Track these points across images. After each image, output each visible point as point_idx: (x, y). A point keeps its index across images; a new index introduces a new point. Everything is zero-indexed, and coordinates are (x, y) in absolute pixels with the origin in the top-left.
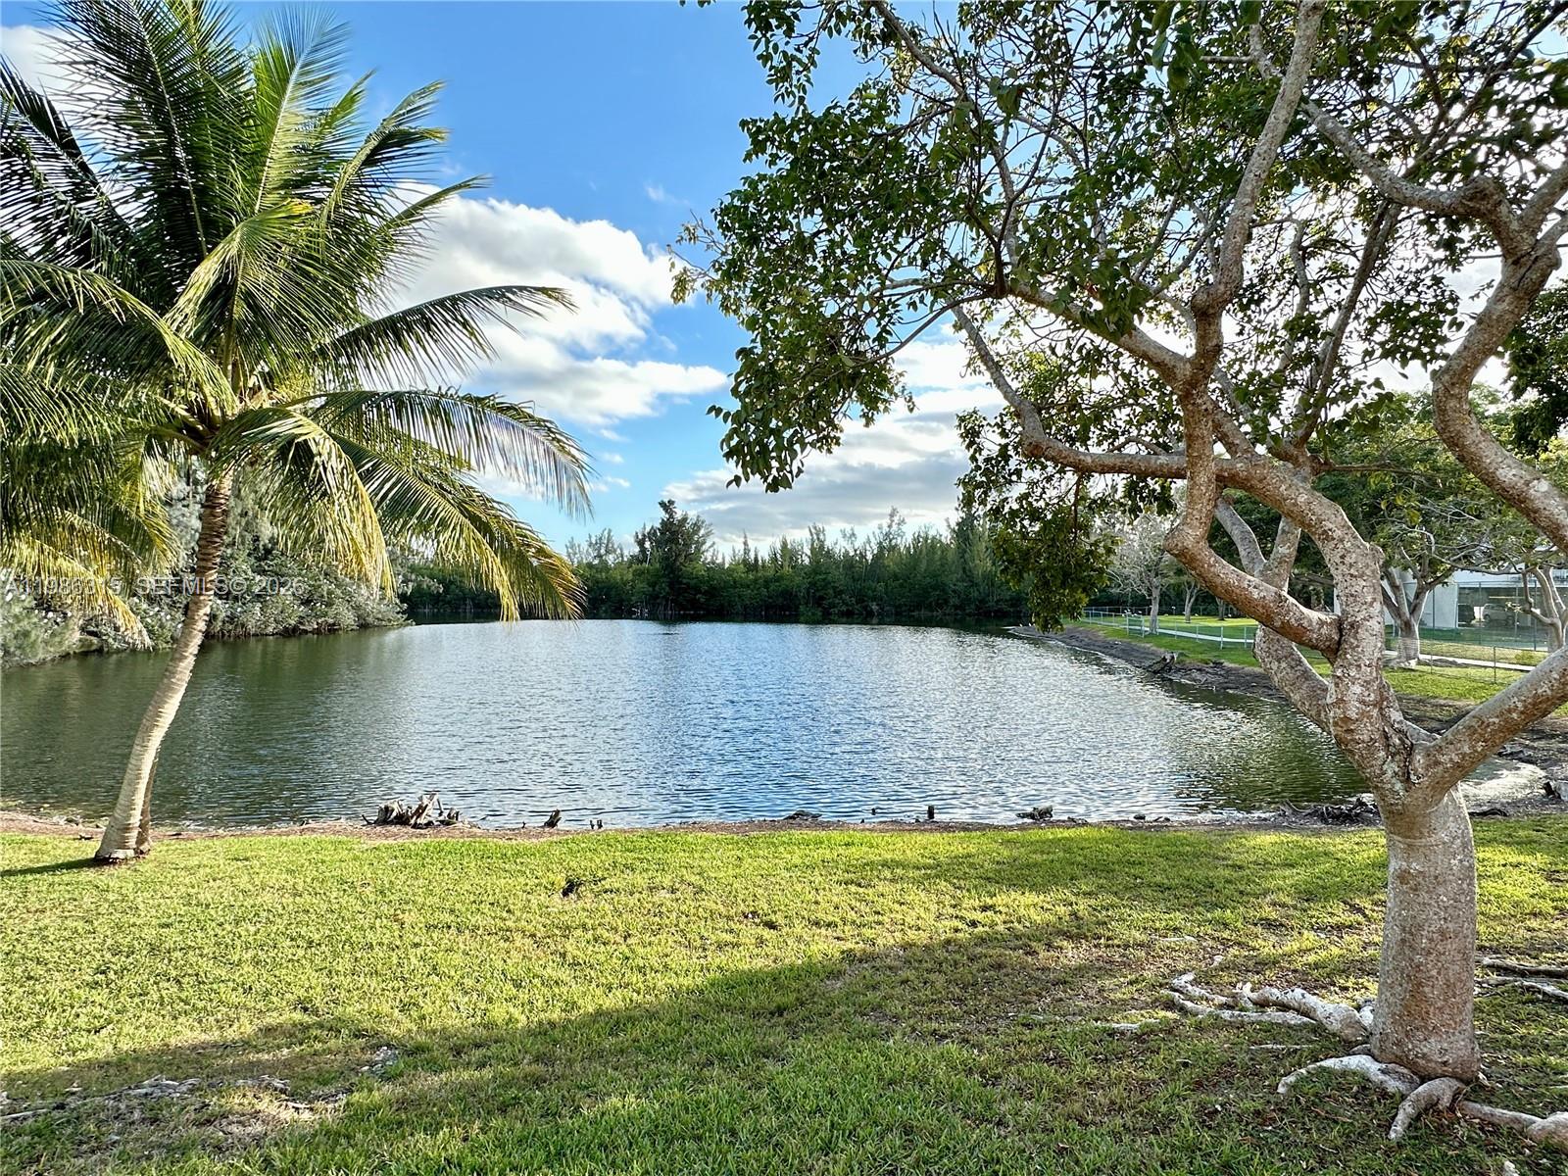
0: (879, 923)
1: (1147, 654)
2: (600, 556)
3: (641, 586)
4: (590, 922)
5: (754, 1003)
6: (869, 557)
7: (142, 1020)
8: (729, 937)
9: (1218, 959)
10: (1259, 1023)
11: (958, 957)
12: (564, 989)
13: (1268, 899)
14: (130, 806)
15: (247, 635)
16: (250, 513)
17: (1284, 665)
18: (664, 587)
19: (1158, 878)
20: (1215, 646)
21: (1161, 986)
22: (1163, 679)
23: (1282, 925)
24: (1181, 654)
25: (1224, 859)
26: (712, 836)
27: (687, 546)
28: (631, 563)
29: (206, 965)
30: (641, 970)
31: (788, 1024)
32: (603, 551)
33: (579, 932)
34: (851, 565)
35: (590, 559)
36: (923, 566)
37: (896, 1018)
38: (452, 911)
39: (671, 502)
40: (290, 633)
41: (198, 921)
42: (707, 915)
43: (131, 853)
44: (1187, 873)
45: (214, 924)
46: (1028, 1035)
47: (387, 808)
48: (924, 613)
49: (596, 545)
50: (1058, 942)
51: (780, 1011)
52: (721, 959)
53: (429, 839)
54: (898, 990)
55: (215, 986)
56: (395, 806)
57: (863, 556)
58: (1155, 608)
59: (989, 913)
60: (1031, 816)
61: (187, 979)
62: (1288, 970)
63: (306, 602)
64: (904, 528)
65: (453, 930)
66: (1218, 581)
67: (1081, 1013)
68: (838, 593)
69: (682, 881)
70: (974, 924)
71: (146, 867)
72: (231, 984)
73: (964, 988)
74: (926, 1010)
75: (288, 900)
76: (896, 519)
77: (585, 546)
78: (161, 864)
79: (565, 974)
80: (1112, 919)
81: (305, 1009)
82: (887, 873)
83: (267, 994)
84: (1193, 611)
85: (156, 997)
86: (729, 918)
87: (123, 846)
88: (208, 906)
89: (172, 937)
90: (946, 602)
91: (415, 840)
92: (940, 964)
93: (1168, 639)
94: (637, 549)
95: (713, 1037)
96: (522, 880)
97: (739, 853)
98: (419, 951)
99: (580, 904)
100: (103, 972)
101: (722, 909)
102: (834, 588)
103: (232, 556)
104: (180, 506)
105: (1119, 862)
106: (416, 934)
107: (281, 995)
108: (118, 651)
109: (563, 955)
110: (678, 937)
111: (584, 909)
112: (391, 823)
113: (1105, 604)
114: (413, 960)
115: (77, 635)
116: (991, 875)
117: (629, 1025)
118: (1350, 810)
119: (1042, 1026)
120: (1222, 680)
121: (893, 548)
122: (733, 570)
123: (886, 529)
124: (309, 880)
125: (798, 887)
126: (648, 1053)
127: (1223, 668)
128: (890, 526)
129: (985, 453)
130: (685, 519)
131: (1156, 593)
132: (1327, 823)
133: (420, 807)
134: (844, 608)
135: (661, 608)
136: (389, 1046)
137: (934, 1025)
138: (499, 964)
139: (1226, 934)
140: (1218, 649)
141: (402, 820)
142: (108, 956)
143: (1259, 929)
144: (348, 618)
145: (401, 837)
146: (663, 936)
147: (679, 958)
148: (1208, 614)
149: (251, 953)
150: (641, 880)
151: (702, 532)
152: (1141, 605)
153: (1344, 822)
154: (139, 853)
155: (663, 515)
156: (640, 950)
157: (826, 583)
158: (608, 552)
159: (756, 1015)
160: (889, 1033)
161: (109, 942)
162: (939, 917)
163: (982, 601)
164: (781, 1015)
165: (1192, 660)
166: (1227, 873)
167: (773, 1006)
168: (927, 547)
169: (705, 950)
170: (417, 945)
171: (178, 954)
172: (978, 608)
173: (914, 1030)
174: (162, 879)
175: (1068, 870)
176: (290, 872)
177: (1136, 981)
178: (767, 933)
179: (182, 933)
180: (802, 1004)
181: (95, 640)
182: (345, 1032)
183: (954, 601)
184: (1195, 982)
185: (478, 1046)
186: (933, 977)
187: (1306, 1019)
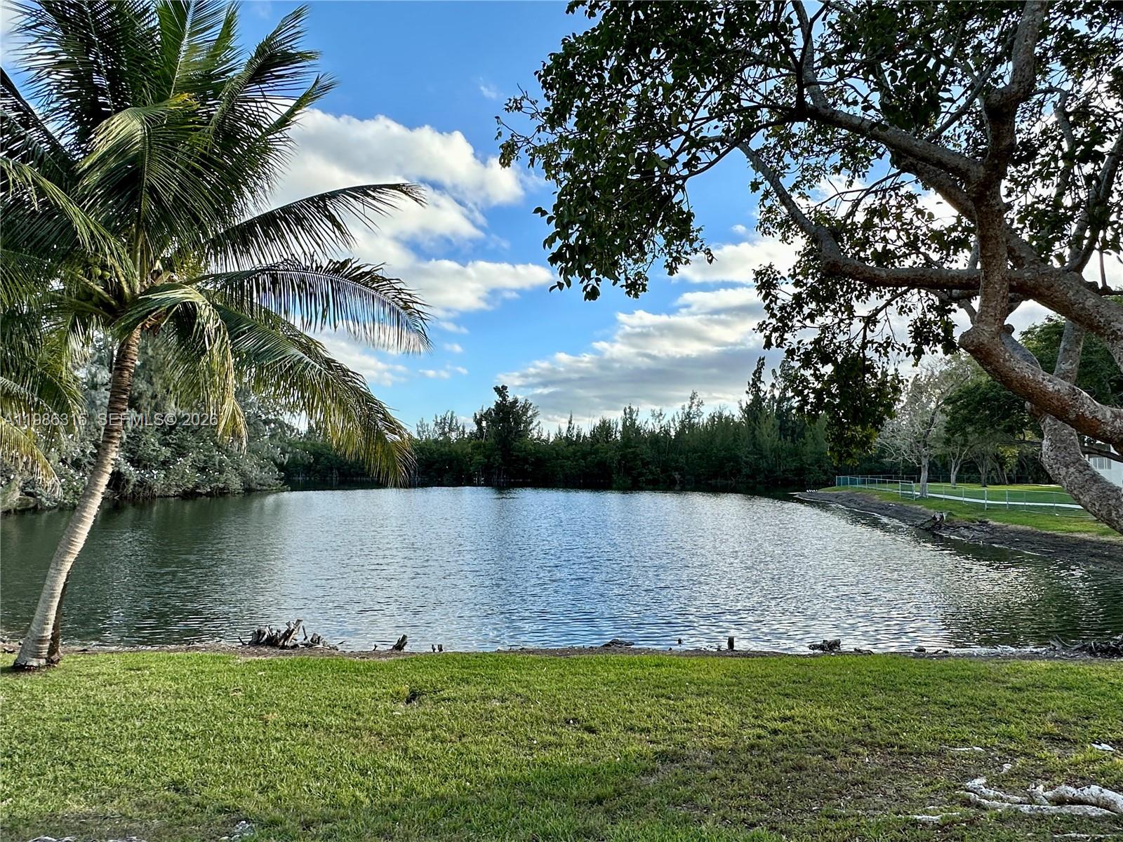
0: (690, 730)
1: (917, 514)
2: (444, 434)
3: (478, 458)
4: (429, 724)
5: (575, 793)
6: (673, 433)
7: (36, 795)
8: (552, 738)
9: (1007, 767)
10: (1060, 815)
11: (761, 759)
12: (405, 778)
13: (1049, 716)
14: (44, 621)
15: (154, 497)
16: (159, 396)
17: (1072, 470)
18: (498, 458)
19: (944, 697)
20: (980, 507)
21: (955, 787)
22: (934, 535)
23: (1065, 739)
24: (950, 514)
25: (1003, 682)
26: (538, 657)
27: (518, 424)
28: (470, 439)
29: (96, 751)
30: (474, 764)
31: (607, 811)
32: (447, 430)
33: (420, 732)
34: (658, 441)
35: (436, 436)
36: (718, 440)
37: (708, 809)
38: (310, 713)
39: (504, 388)
40: (189, 495)
41: (93, 717)
42: (533, 719)
43: (43, 662)
44: (970, 693)
45: (106, 719)
46: (833, 825)
47: (259, 631)
48: (720, 481)
49: (441, 424)
50: (854, 748)
51: (599, 800)
52: (547, 755)
53: (294, 657)
54: (708, 786)
55: (102, 769)
56: (267, 630)
57: (667, 432)
58: (924, 475)
59: (788, 723)
60: (821, 647)
61: (78, 764)
62: (1076, 777)
63: (202, 470)
64: (702, 409)
65: (310, 728)
66: (1013, 375)
67: (881, 808)
68: (645, 464)
69: (511, 693)
70: (775, 732)
71: (54, 674)
72: (115, 768)
73: (770, 785)
74: (734, 803)
75: (170, 701)
76: (696, 401)
77: (432, 426)
78: (66, 671)
79: (405, 766)
80: (903, 730)
81: (177, 790)
82: (693, 688)
83: (146, 776)
84: (959, 480)
85: (50, 777)
86: (552, 723)
87: (37, 656)
88: (102, 705)
89: (71, 729)
90: (739, 471)
91: (281, 657)
92: (746, 765)
93: (937, 502)
94: (475, 428)
95: (538, 820)
96: (371, 690)
97: (561, 671)
98: (279, 745)
99: (421, 709)
100: (10, 756)
101: (547, 716)
102: (642, 460)
103: (143, 431)
104: (103, 390)
105: (906, 683)
106: (277, 731)
107: (157, 777)
108: (49, 509)
109: (405, 750)
110: (507, 738)
111: (424, 713)
112: (263, 644)
113: (879, 473)
114: (274, 751)
115: (17, 495)
116: (788, 691)
117: (462, 808)
118: (1117, 645)
119: (846, 818)
120: (988, 536)
121: (692, 426)
122: (557, 445)
123: (687, 410)
124: (189, 686)
125: (614, 699)
126: (478, 830)
127: (988, 526)
128: (690, 407)
129: (779, 303)
130: (516, 401)
131: (925, 462)
132: (1096, 656)
133: (288, 631)
134: (650, 477)
135: (495, 477)
136: (247, 820)
137: (743, 815)
138: (348, 757)
139: (1012, 746)
140: (982, 510)
141: (272, 642)
142: (15, 742)
143: (1043, 742)
144: (236, 484)
145: (270, 656)
146: (493, 737)
147: (508, 754)
148: (971, 482)
149: (135, 743)
150: (473, 690)
151: (530, 413)
152: (912, 474)
153: (1111, 656)
154: (50, 663)
155: (498, 398)
156: (474, 748)
157: (635, 455)
158: (451, 430)
159: (578, 804)
160: (700, 821)
161: (17, 731)
162: (742, 725)
163: (771, 471)
164: (601, 804)
165: (960, 518)
166: (1008, 694)
167: (593, 796)
168: (721, 424)
169: (531, 749)
170: (277, 740)
171: (74, 743)
172: (767, 477)
173: (724, 819)
174: (67, 683)
175: (859, 688)
176: (174, 679)
177: (931, 783)
178: (586, 736)
179: (79, 726)
180: (619, 795)
181: (32, 500)
182: (209, 809)
183: (745, 471)
184: (988, 785)
185: (325, 822)
186: (739, 776)
187: (1106, 812)
